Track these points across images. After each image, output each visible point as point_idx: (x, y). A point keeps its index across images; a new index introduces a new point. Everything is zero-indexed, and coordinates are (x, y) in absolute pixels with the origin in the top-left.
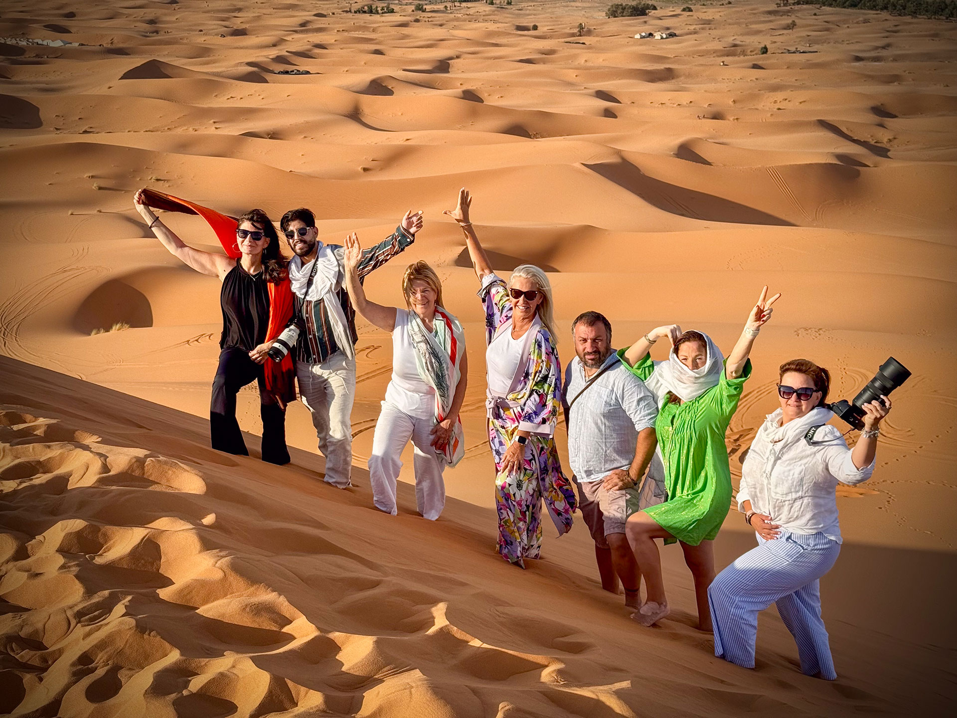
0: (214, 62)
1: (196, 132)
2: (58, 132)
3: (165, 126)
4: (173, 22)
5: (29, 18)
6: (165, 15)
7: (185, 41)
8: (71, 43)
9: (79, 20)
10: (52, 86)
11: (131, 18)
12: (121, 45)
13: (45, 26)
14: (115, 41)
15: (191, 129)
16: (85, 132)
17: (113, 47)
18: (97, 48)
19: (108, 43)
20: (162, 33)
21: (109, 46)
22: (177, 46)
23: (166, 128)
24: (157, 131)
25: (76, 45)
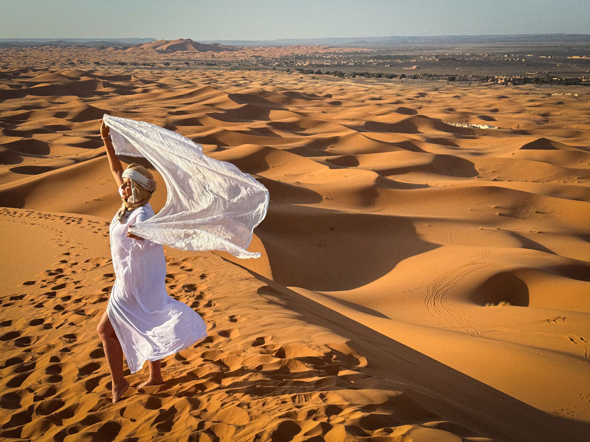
0: (582, 140)
1: (565, 184)
2: (479, 179)
3: (545, 179)
4: (558, 115)
5: (471, 112)
6: (554, 111)
7: (564, 127)
8: (493, 127)
9: (500, 113)
10: (480, 152)
11: (532, 113)
12: (523, 129)
13: (479, 117)
14: (520, 126)
15: (562, 182)
16: (495, 180)
17: (519, 129)
18: (509, 130)
19: (515, 127)
20: (550, 122)
21: (516, 129)
22: (559, 130)
23: (546, 180)
24: (540, 182)
25: (496, 128)
